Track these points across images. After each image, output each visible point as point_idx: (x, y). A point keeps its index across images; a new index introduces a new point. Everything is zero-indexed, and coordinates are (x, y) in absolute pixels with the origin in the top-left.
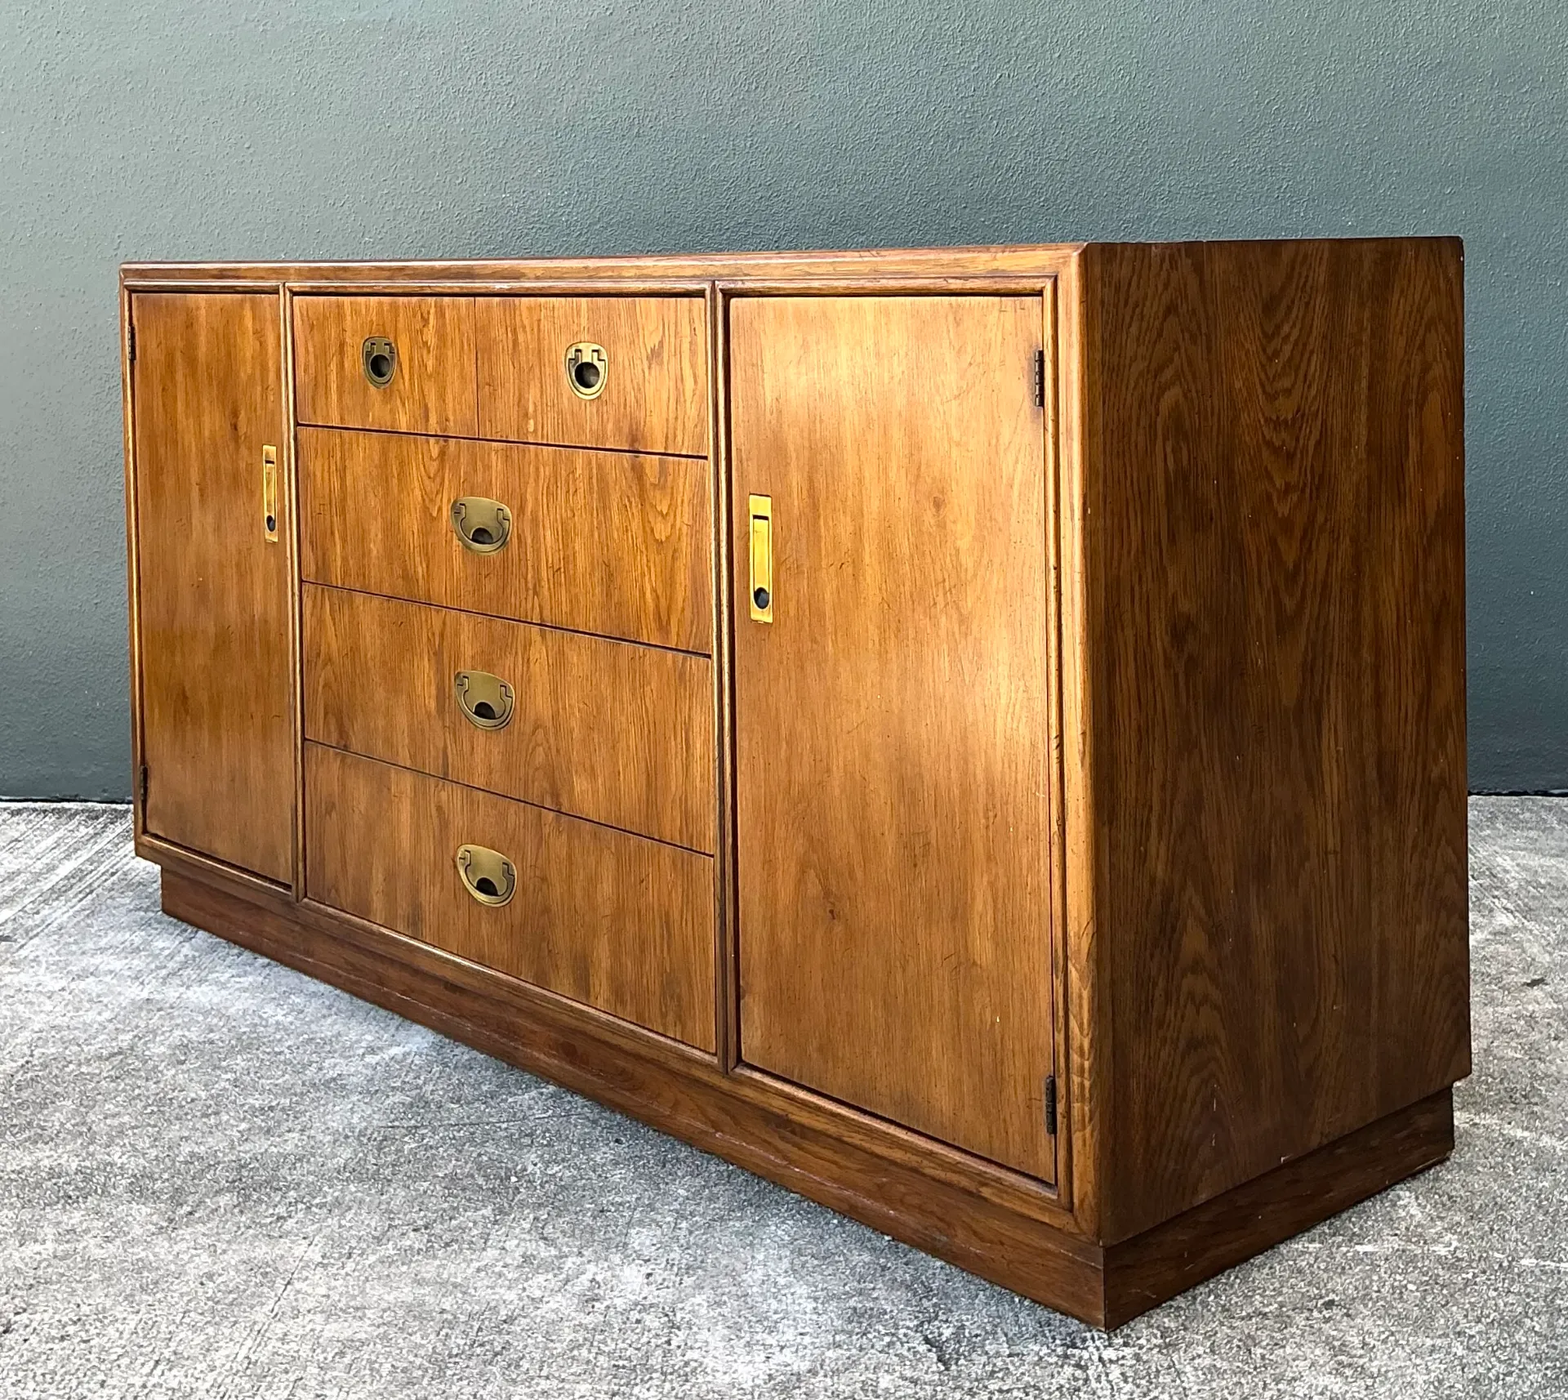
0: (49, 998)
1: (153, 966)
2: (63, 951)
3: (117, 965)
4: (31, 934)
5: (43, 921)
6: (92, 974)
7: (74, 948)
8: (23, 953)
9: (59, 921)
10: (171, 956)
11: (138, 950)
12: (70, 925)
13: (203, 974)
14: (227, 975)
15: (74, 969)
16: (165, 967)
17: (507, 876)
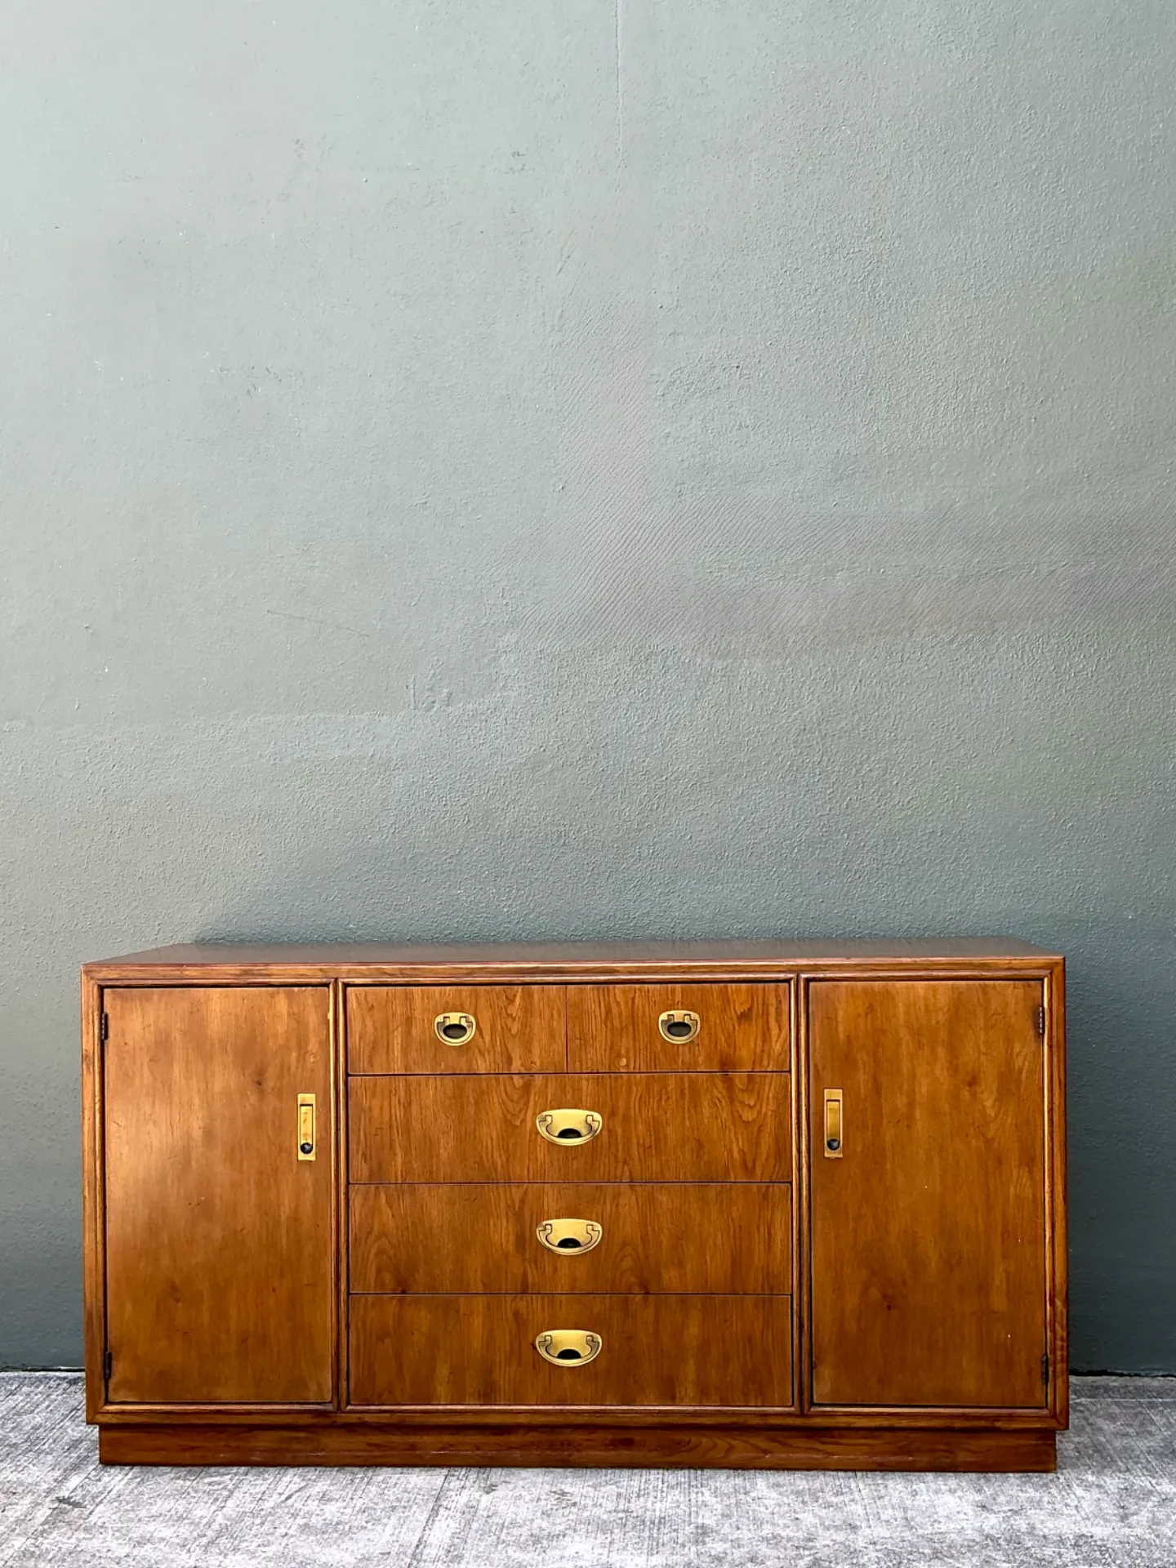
0: (118, 1563)
1: (195, 1534)
2: (123, 1518)
3: (167, 1533)
4: (97, 1501)
5: (105, 1488)
6: (149, 1540)
7: (132, 1515)
8: (93, 1519)
9: (117, 1488)
10: (209, 1525)
11: (181, 1518)
12: (127, 1492)
13: (236, 1542)
14: (254, 1545)
15: (134, 1536)
16: (205, 1536)
17: (591, 1344)
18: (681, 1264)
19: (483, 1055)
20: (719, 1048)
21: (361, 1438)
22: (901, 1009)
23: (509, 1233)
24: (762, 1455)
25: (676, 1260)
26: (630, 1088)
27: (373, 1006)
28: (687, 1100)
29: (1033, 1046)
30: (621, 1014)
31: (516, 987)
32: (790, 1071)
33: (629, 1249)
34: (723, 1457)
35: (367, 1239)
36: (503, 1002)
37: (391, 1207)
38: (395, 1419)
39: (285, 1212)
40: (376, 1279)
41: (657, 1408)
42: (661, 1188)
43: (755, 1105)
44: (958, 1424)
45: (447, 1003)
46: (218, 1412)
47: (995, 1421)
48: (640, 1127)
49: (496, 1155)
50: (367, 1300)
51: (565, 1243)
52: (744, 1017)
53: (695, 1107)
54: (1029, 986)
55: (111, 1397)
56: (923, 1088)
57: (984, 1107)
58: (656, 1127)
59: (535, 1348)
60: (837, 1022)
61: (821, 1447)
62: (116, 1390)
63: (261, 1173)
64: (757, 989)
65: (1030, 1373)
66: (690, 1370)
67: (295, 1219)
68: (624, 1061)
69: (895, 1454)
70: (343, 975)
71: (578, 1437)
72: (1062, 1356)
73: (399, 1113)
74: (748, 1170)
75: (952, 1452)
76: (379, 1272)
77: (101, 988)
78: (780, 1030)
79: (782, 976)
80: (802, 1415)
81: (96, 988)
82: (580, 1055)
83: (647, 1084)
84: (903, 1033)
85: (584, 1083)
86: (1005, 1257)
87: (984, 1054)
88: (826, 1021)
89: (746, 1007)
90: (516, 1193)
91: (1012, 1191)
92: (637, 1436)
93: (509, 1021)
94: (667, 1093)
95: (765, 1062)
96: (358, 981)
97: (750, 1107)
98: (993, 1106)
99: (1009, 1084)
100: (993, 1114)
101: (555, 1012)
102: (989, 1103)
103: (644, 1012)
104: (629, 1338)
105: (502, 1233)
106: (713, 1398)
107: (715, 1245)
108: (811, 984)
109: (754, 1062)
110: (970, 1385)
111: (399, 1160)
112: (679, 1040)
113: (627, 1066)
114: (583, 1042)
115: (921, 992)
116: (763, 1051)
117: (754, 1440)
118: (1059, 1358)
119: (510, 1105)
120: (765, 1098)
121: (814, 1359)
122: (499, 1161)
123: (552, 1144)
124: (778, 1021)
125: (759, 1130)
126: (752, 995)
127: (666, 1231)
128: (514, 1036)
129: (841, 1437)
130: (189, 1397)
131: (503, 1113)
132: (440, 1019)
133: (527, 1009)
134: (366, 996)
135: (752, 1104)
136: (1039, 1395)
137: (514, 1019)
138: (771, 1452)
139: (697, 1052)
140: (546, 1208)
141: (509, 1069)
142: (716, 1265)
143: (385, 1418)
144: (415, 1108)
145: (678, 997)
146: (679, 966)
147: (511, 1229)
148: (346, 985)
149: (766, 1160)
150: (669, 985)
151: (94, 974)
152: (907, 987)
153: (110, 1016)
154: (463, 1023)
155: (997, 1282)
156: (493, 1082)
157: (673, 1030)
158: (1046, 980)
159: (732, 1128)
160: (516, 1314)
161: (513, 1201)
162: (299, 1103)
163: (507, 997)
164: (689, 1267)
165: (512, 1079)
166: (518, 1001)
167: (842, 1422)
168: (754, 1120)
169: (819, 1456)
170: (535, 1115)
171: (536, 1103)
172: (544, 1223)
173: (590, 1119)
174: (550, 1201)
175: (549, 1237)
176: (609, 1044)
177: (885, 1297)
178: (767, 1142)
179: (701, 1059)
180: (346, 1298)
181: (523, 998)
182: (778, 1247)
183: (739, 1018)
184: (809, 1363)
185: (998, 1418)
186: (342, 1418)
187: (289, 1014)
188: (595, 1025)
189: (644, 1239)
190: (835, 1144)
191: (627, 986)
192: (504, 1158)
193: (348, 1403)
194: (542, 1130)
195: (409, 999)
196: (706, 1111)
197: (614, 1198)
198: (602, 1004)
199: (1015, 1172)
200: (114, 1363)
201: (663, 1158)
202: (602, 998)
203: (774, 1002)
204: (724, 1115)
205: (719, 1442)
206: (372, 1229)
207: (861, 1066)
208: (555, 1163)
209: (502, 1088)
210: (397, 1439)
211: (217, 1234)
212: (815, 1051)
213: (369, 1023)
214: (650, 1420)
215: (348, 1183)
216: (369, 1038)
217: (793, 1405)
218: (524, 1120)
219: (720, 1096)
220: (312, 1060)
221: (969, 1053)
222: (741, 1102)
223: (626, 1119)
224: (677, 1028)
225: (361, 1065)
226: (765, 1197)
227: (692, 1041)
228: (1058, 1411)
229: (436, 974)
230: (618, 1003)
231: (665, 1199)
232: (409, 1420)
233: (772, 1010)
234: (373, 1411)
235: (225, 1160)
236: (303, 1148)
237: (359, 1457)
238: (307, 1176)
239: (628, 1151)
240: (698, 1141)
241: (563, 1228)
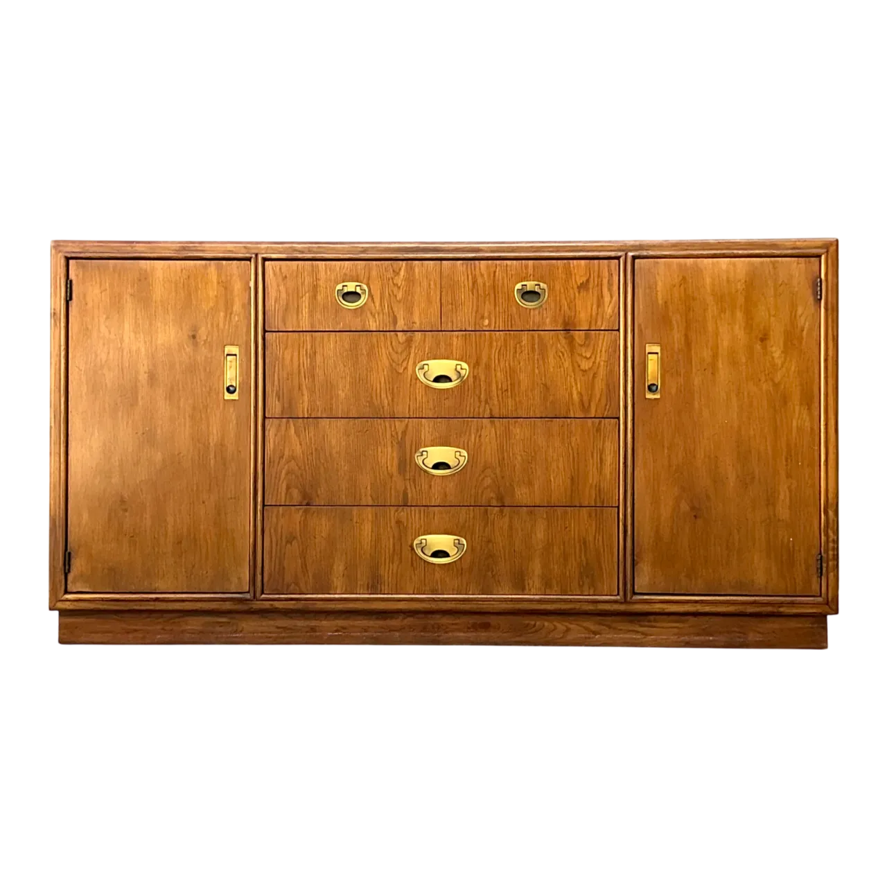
17: (458, 546)
18: (530, 484)
19: (374, 316)
20: (562, 312)
21: (272, 623)
22: (708, 281)
23: (393, 458)
24: (592, 636)
25: (526, 479)
26: (491, 343)
27: (286, 277)
28: (537, 353)
29: (812, 309)
30: (484, 284)
31: (401, 262)
32: (619, 330)
33: (488, 471)
34: (561, 638)
35: (279, 462)
36: (390, 274)
37: (299, 436)
38: (300, 605)
39: (214, 439)
40: (286, 494)
41: (510, 596)
42: (515, 422)
43: (590, 357)
44: (750, 609)
45: (345, 274)
46: (157, 600)
47: (780, 607)
48: (499, 374)
49: (383, 396)
50: (278, 511)
51: (437, 466)
52: (583, 286)
53: (543, 359)
54: (809, 262)
55: (70, 588)
56: (725, 342)
57: (773, 358)
58: (512, 373)
59: (413, 549)
60: (657, 291)
61: (641, 629)
62: (73, 582)
63: (194, 408)
64: (594, 264)
65: (807, 569)
66: (536, 567)
67: (222, 445)
68: (486, 322)
69: (698, 635)
70: (263, 252)
71: (445, 620)
72: (834, 555)
73: (306, 362)
74: (585, 407)
75: (745, 634)
76: (288, 488)
77: (68, 259)
78: (611, 297)
79: (613, 254)
80: (625, 602)
81: (63, 262)
82: (452, 317)
83: (505, 340)
84: (710, 300)
85: (455, 339)
86: (788, 476)
87: (774, 316)
88: (647, 291)
89: (584, 279)
90: (399, 425)
91: (794, 424)
92: (493, 620)
93: (395, 289)
94: (521, 347)
95: (599, 323)
96: (274, 256)
97: (587, 359)
98: (780, 357)
99: (792, 340)
100: (780, 365)
101: (432, 283)
102: (776, 355)
103: (503, 283)
104: (489, 541)
105: (388, 457)
106: (556, 588)
107: (558, 467)
108: (637, 261)
109: (590, 322)
110: (760, 579)
111: (306, 398)
112: (530, 305)
113: (489, 325)
114: (454, 307)
115: (724, 267)
116: (597, 314)
117: (586, 624)
118: (831, 557)
119: (395, 356)
120: (599, 351)
121: (635, 558)
122: (386, 401)
123: (427, 387)
124: (610, 290)
125: (594, 377)
126: (589, 269)
127: (519, 458)
128: (399, 302)
129: (655, 621)
130: (133, 589)
131: (390, 363)
132: (339, 287)
133: (410, 280)
134: (280, 269)
135: (588, 356)
136: (815, 586)
137: (399, 288)
138: (599, 634)
139: (545, 315)
140: (423, 438)
141: (395, 327)
142: (559, 483)
143: (291, 605)
144: (319, 358)
145: (530, 271)
146: (532, 247)
147: (395, 454)
148: (265, 260)
149: (600, 400)
150: (523, 261)
151: (61, 248)
152: (713, 263)
153: (74, 282)
154: (358, 290)
155: (782, 497)
156: (382, 338)
157: (526, 297)
158: (823, 257)
159: (572, 374)
160: (398, 522)
161: (397, 433)
162: (226, 353)
163: (393, 271)
164: (536, 487)
165: (397, 335)
166: (402, 273)
167: (657, 607)
168: (590, 369)
169: (639, 637)
170: (415, 364)
171: (416, 354)
172: (421, 450)
173: (459, 367)
174: (427, 432)
175: (425, 462)
176: (475, 308)
177: (693, 508)
178: (600, 385)
179: (548, 320)
180: (264, 507)
181: (406, 270)
182: (607, 470)
183: (578, 287)
184: (630, 560)
185: (781, 604)
186: (257, 605)
187: (218, 283)
188: (464, 295)
189: (501, 462)
190: (654, 388)
191: (490, 262)
192: (390, 398)
193: (263, 593)
194: (421, 377)
195: (314, 271)
196: (551, 360)
197: (478, 430)
198: (470, 277)
199: (797, 408)
200: (73, 561)
201: (517, 399)
202: (469, 272)
203: (607, 274)
204: (567, 364)
205: (558, 625)
206: (284, 455)
207: (676, 327)
208: (431, 402)
209: (389, 343)
210: (300, 623)
211: (159, 457)
212: (639, 313)
213: (282, 288)
214: (504, 606)
215: (264, 418)
216: (283, 302)
217: (618, 594)
218: (406, 368)
219: (563, 350)
220: (237, 319)
221: (761, 313)
222: (579, 355)
223: (488, 367)
224: (528, 295)
225: (275, 322)
226: (598, 430)
227: (541, 306)
228: (830, 599)
229: (337, 250)
230: (482, 275)
231: (518, 431)
232: (311, 606)
233: (605, 281)
234: (281, 600)
235: (166, 398)
236: (228, 389)
237: (270, 637)
238: (232, 413)
239: (489, 392)
240: (545, 385)
241: (437, 453)
